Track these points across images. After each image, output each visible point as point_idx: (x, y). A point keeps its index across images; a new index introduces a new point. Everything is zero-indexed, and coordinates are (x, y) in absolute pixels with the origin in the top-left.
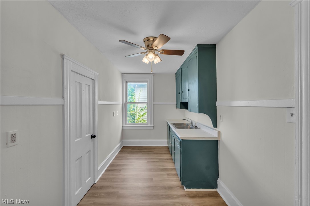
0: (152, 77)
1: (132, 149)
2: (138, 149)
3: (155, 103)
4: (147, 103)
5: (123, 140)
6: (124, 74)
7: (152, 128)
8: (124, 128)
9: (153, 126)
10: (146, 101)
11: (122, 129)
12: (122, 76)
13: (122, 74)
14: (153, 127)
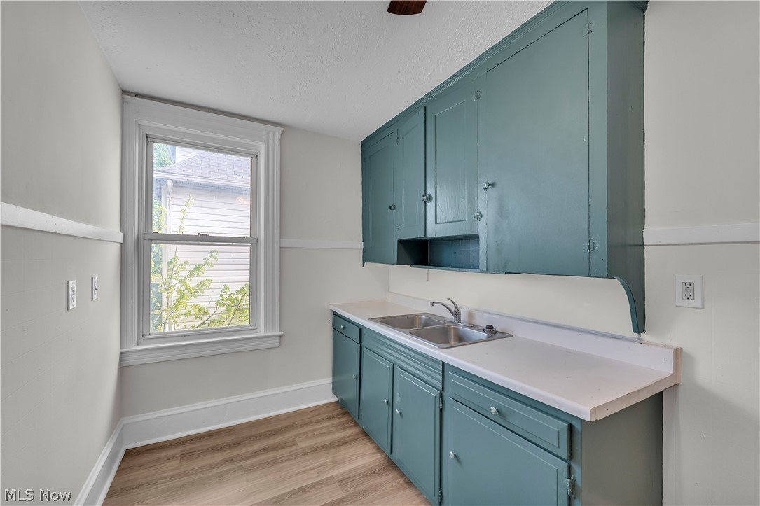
0: (278, 137)
1: (183, 456)
2: (216, 449)
3: (286, 243)
4: (252, 240)
5: (125, 420)
6: (137, 95)
7: (276, 342)
8: (132, 360)
9: (278, 333)
10: (247, 233)
11: (122, 368)
12: (123, 102)
13: (124, 92)
14: (281, 336)
